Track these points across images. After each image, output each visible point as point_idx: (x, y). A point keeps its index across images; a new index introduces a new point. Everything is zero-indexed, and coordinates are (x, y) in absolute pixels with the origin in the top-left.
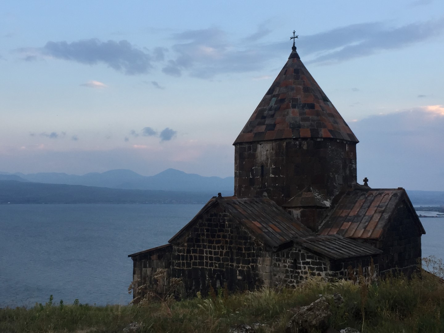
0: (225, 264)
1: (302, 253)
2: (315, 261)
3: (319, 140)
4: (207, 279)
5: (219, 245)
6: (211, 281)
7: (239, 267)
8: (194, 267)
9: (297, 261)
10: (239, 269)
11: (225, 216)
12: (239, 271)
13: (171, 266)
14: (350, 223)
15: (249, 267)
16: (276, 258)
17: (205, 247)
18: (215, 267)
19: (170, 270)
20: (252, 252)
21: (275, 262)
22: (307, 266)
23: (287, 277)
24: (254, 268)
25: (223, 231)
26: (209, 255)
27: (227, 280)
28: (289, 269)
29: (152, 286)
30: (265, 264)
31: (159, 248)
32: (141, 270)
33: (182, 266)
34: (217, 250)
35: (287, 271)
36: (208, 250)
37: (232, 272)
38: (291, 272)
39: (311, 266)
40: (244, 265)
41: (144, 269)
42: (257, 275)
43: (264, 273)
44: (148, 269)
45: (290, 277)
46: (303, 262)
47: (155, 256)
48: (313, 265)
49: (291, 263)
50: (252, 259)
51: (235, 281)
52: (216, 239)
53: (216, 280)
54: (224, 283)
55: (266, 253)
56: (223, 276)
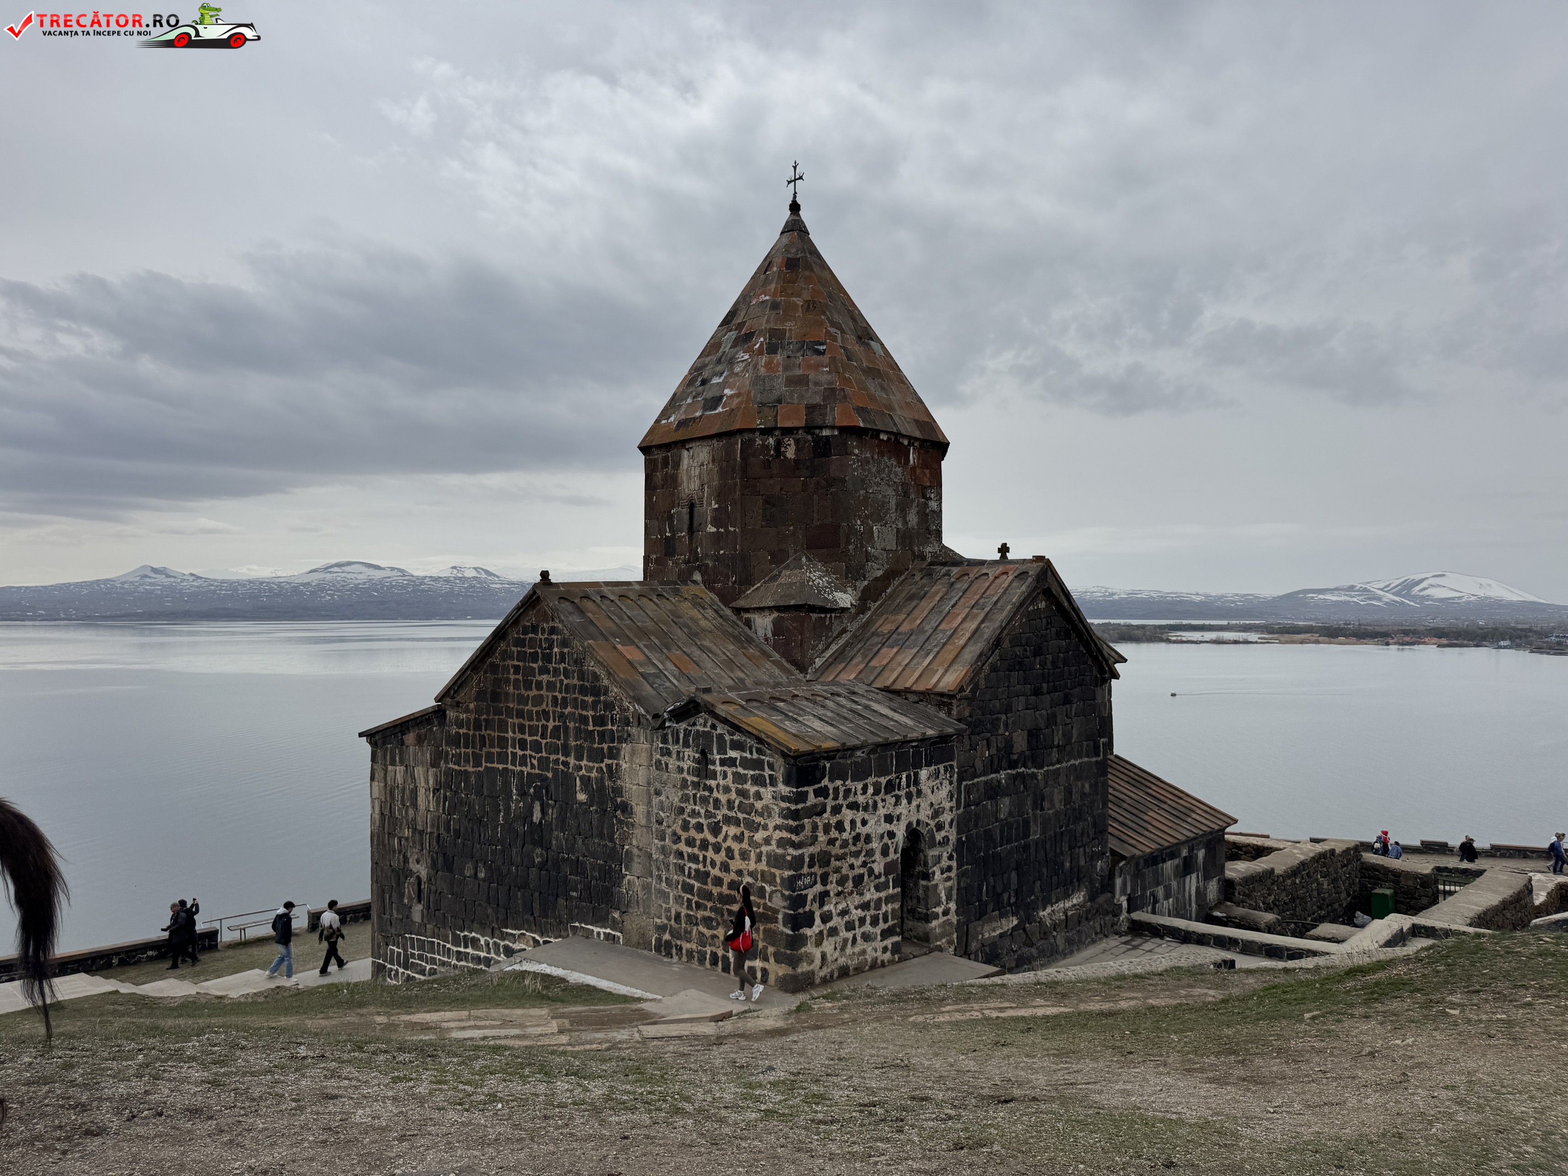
0: (551, 760)
1: (720, 734)
2: (749, 756)
3: (826, 433)
4: (514, 797)
5: (538, 709)
6: (521, 804)
7: (580, 768)
8: (489, 765)
9: (709, 756)
10: (581, 773)
11: (553, 631)
12: (582, 779)
13: (442, 762)
14: (895, 650)
15: (601, 768)
16: (660, 745)
17: (509, 713)
18: (532, 769)
19: (440, 772)
20: (610, 727)
21: (658, 756)
22: (730, 771)
23: (685, 798)
24: (613, 773)
25: (548, 672)
26: (519, 736)
27: (555, 801)
28: (690, 778)
29: (406, 812)
30: (637, 761)
31: (417, 715)
32: (386, 771)
33: (464, 761)
34: (535, 723)
35: (684, 784)
36: (516, 721)
37: (566, 780)
38: (696, 785)
39: (740, 770)
40: (591, 764)
41: (390, 768)
42: (618, 791)
43: (635, 787)
44: (398, 768)
45: (692, 801)
46: (720, 758)
47: (411, 734)
48: (745, 769)
49: (695, 760)
50: (609, 747)
51: (572, 806)
52: (534, 692)
53: (533, 802)
54: (550, 811)
55: (639, 732)
56: (547, 792)
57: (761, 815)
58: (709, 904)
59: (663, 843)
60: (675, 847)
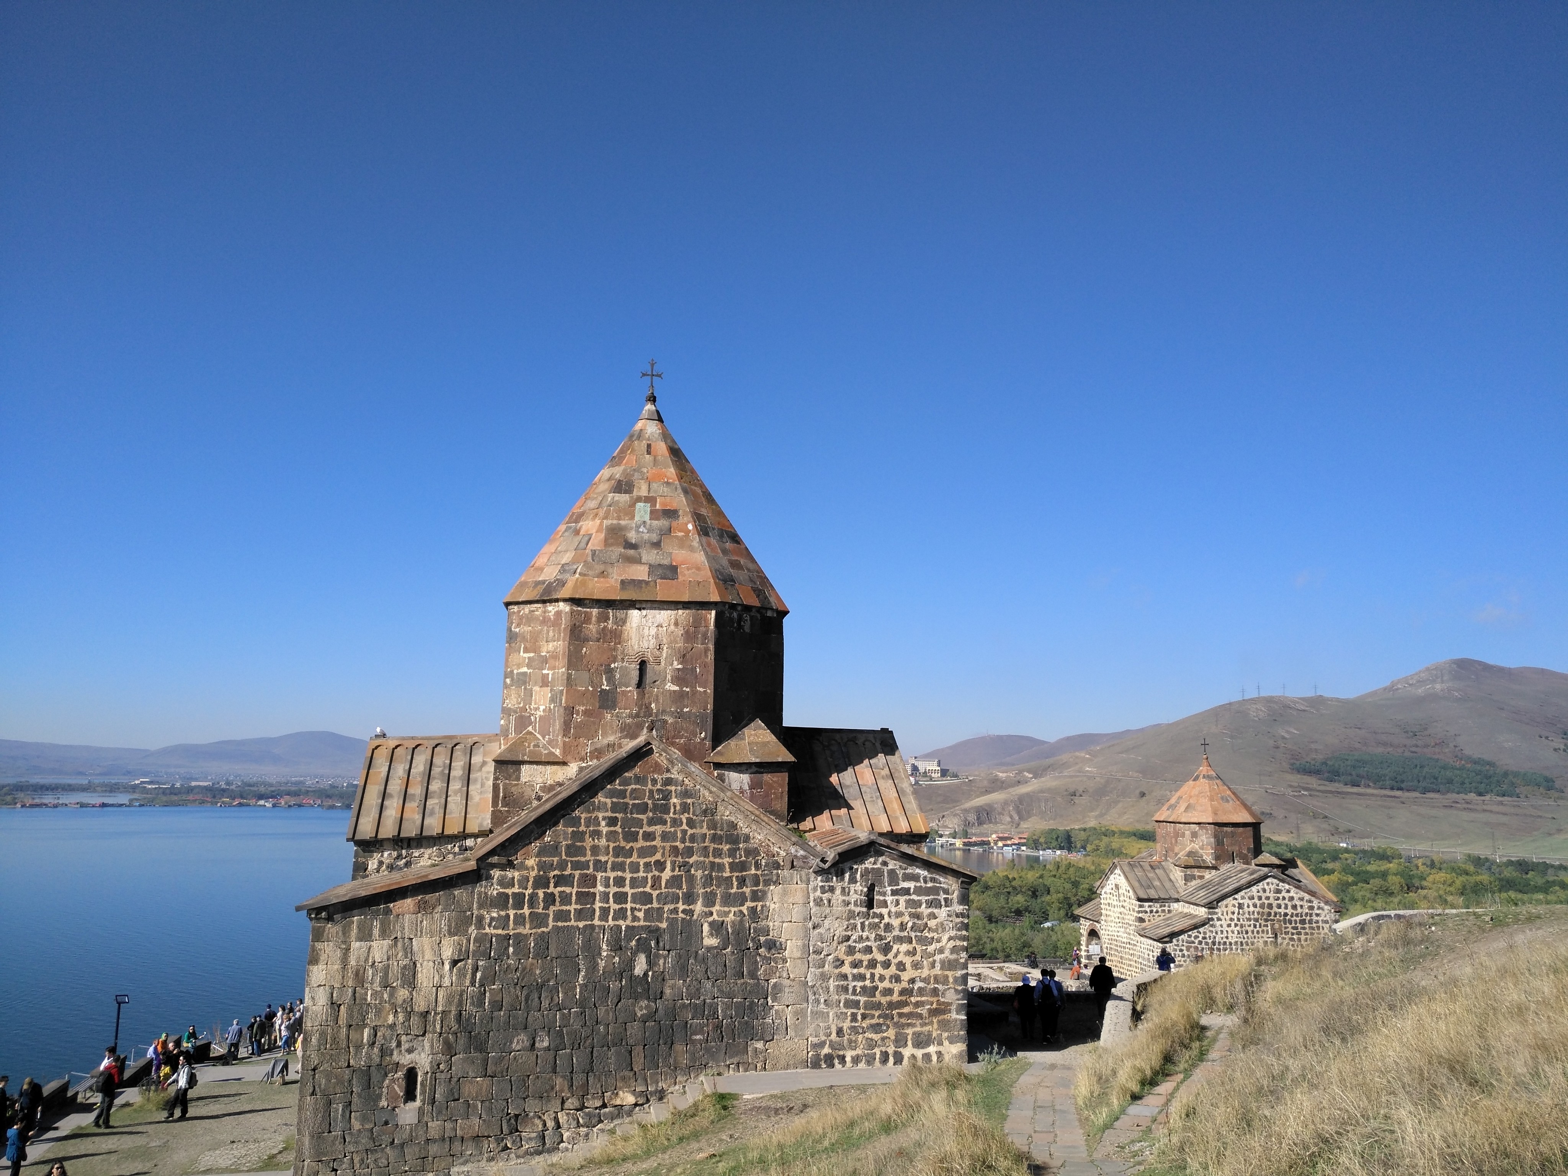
0: (666, 910)
1: (892, 870)
4: (605, 954)
5: (647, 860)
6: (615, 960)
7: (711, 915)
8: (560, 924)
9: (878, 888)
10: (710, 919)
12: (711, 924)
13: (471, 929)
15: (741, 911)
17: (600, 866)
18: (633, 921)
19: (469, 941)
20: (753, 871)
21: (818, 893)
22: (902, 899)
23: (851, 927)
24: (757, 914)
25: (664, 823)
26: (613, 890)
27: (669, 951)
28: (858, 909)
30: (791, 900)
33: (515, 923)
34: (641, 874)
35: (851, 915)
36: (612, 875)
37: (688, 928)
38: (862, 915)
39: (914, 897)
40: (726, 909)
42: (763, 931)
43: (786, 925)
44: (374, 944)
45: (859, 929)
46: (892, 890)
47: (408, 901)
48: (919, 896)
49: (862, 894)
50: (752, 890)
51: (697, 952)
52: (641, 843)
53: (635, 954)
54: (661, 962)
55: (792, 875)
56: (658, 943)
57: (936, 931)
58: (877, 1014)
59: (821, 970)
60: (837, 971)
